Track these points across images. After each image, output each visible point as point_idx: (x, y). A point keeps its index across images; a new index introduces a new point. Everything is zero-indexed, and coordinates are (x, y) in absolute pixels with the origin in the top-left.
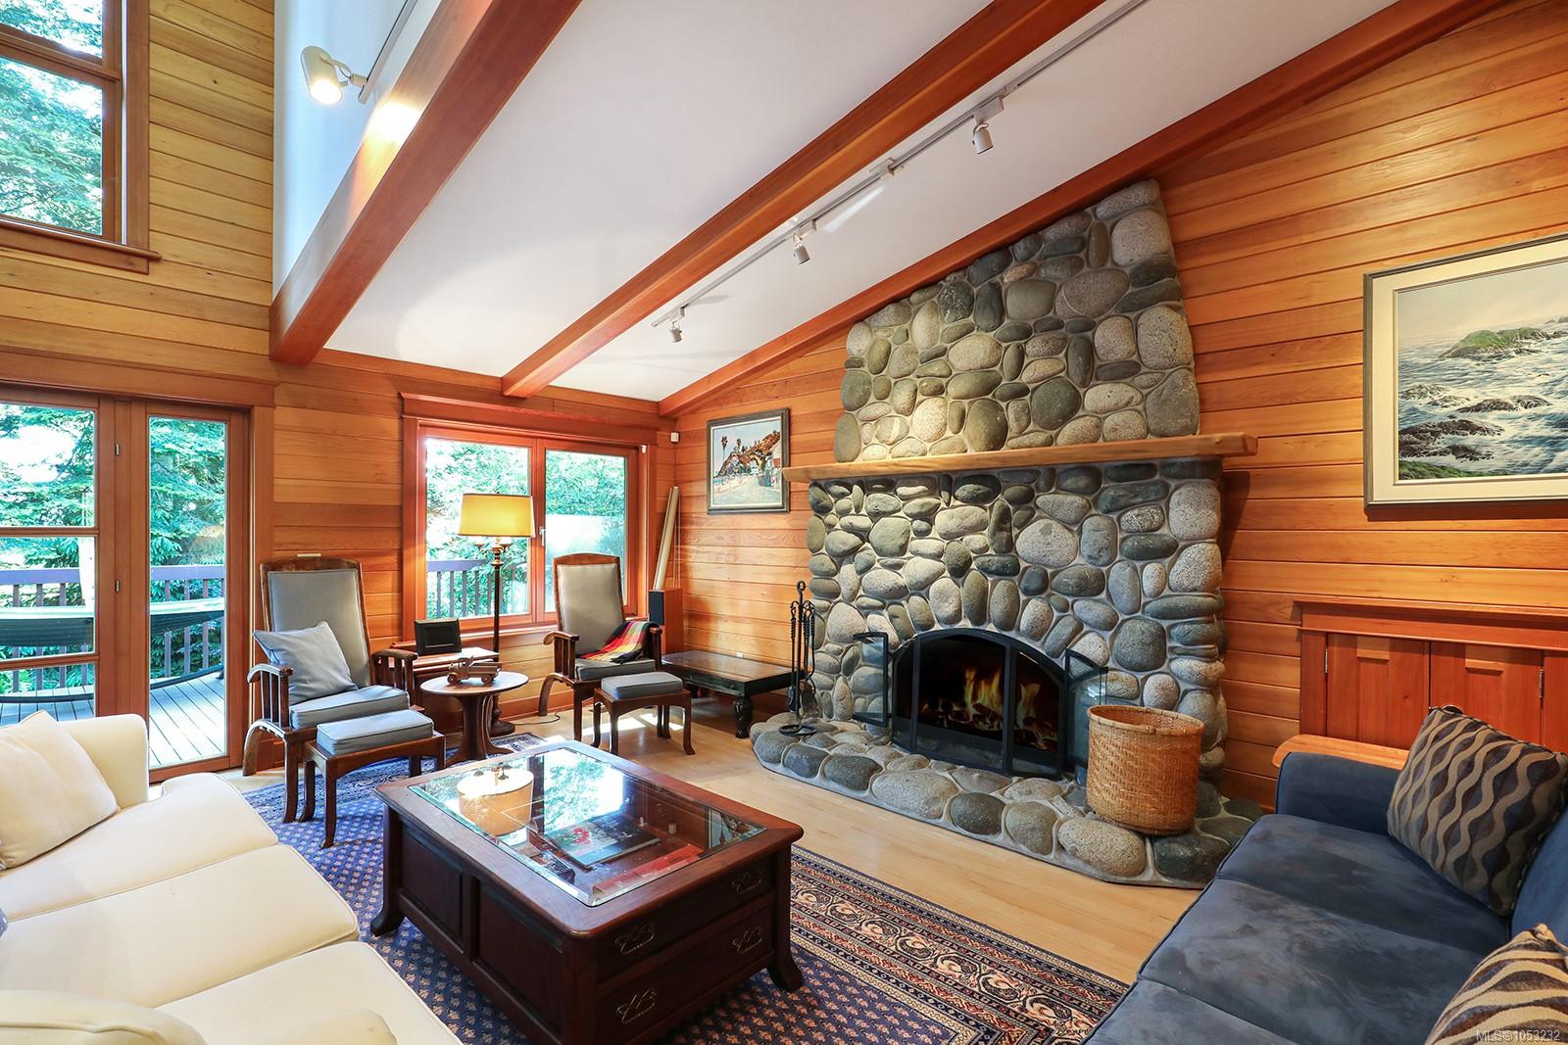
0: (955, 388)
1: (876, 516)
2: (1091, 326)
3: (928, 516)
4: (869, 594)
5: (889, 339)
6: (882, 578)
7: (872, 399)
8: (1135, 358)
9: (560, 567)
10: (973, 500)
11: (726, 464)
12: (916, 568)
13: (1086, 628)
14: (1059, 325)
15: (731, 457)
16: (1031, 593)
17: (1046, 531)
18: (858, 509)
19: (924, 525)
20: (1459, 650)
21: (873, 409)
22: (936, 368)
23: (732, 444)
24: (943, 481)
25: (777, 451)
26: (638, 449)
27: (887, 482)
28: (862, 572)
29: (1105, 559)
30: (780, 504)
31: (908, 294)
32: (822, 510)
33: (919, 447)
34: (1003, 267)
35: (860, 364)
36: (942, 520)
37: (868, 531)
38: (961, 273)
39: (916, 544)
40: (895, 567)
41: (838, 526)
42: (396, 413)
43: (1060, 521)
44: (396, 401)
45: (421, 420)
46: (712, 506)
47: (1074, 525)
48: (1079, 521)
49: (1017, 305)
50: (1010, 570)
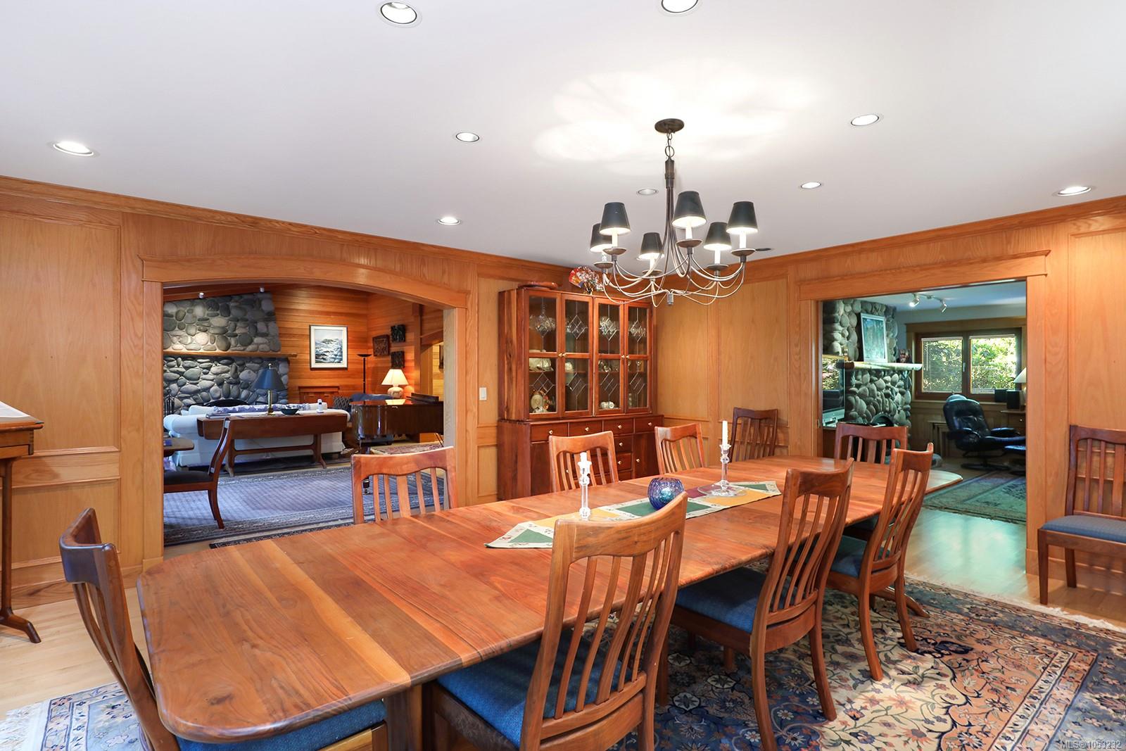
0: (212, 331)
1: (187, 368)
2: (256, 323)
3: (209, 368)
4: (183, 393)
5: (186, 311)
6: (189, 387)
7: (177, 329)
8: (267, 332)
10: (225, 364)
12: (203, 384)
14: (247, 320)
16: (244, 388)
17: (249, 372)
18: (179, 366)
19: (207, 371)
20: (324, 393)
21: (177, 332)
22: (205, 324)
24: (215, 359)
27: (194, 358)
28: (181, 386)
33: (198, 347)
34: (230, 300)
35: (172, 316)
36: (214, 369)
37: (184, 372)
38: (215, 298)
39: (204, 377)
40: (196, 384)
41: (168, 371)
43: (252, 370)
47: (256, 371)
48: (258, 370)
49: (234, 312)
50: (237, 383)
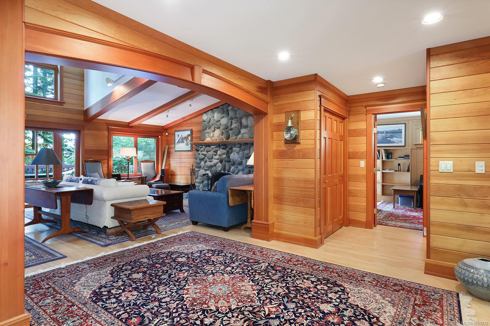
0: (222, 128)
1: (207, 152)
2: (242, 119)
3: (216, 152)
4: (207, 167)
5: (210, 117)
6: (209, 164)
7: (207, 129)
8: (247, 125)
9: (141, 163)
10: (223, 149)
11: (179, 140)
12: (215, 161)
13: (240, 171)
14: (237, 118)
15: (180, 139)
16: (233, 165)
17: (234, 154)
18: (204, 150)
19: (216, 154)
21: (208, 131)
22: (218, 124)
23: (180, 136)
24: (218, 145)
25: (190, 138)
26: (158, 137)
27: (209, 145)
28: (205, 163)
29: (242, 159)
30: (190, 149)
31: (213, 109)
32: (198, 151)
33: (215, 138)
34: (229, 106)
35: (205, 121)
36: (218, 152)
37: (206, 155)
38: (222, 106)
39: (215, 157)
40: (211, 161)
41: (201, 154)
42: (107, 131)
43: (236, 152)
44: (107, 128)
45: (112, 132)
46: (176, 150)
47: (238, 153)
48: (239, 153)
49: (231, 114)
50: (229, 161)
